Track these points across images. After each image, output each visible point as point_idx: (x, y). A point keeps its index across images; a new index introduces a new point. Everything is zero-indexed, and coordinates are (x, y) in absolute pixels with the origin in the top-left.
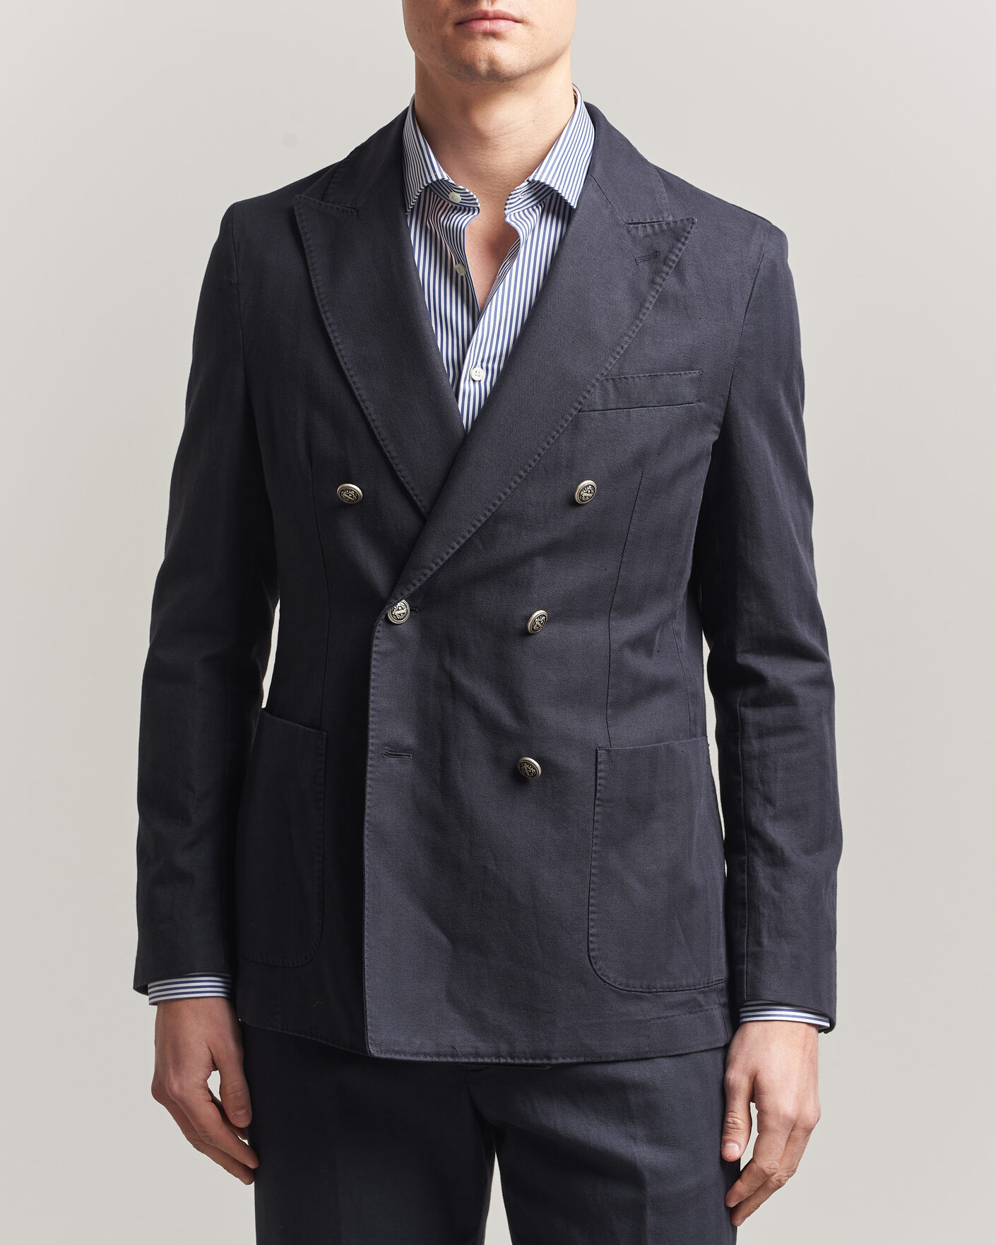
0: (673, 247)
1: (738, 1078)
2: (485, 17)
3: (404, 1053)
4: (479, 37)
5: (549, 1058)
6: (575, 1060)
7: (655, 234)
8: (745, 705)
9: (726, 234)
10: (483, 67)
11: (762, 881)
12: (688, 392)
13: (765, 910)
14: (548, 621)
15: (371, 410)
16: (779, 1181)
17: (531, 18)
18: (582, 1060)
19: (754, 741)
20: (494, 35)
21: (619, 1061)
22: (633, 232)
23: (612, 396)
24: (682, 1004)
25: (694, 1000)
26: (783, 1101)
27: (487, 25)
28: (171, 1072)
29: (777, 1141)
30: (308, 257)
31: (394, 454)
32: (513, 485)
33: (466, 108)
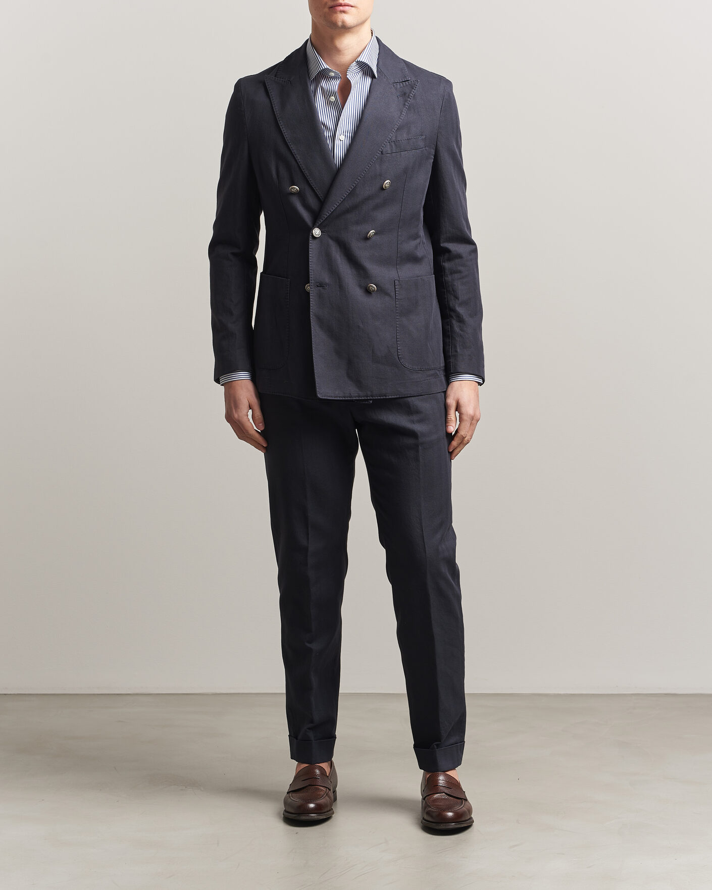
0: (411, 91)
1: (451, 401)
2: (341, 5)
3: (331, 397)
4: (339, 13)
5: (386, 396)
6: (395, 397)
7: (404, 86)
8: (444, 262)
9: (431, 83)
10: (340, 24)
11: (456, 328)
12: (421, 144)
13: (458, 339)
14: (375, 234)
15: (299, 158)
16: (468, 440)
17: (358, 6)
18: (398, 396)
19: (449, 276)
20: (344, 12)
21: (411, 397)
22: (396, 86)
23: (394, 148)
24: (432, 375)
25: (436, 373)
26: (469, 409)
27: (341, 8)
28: (234, 411)
29: (466, 425)
30: (271, 99)
31: (308, 174)
32: (356, 182)
33: (332, 39)
